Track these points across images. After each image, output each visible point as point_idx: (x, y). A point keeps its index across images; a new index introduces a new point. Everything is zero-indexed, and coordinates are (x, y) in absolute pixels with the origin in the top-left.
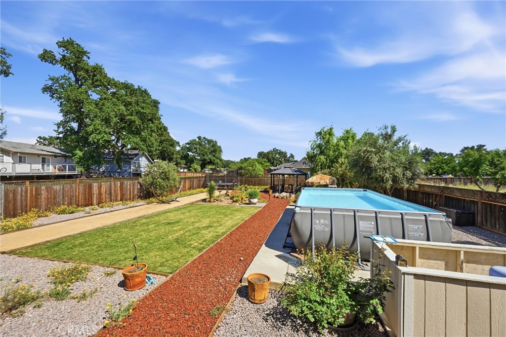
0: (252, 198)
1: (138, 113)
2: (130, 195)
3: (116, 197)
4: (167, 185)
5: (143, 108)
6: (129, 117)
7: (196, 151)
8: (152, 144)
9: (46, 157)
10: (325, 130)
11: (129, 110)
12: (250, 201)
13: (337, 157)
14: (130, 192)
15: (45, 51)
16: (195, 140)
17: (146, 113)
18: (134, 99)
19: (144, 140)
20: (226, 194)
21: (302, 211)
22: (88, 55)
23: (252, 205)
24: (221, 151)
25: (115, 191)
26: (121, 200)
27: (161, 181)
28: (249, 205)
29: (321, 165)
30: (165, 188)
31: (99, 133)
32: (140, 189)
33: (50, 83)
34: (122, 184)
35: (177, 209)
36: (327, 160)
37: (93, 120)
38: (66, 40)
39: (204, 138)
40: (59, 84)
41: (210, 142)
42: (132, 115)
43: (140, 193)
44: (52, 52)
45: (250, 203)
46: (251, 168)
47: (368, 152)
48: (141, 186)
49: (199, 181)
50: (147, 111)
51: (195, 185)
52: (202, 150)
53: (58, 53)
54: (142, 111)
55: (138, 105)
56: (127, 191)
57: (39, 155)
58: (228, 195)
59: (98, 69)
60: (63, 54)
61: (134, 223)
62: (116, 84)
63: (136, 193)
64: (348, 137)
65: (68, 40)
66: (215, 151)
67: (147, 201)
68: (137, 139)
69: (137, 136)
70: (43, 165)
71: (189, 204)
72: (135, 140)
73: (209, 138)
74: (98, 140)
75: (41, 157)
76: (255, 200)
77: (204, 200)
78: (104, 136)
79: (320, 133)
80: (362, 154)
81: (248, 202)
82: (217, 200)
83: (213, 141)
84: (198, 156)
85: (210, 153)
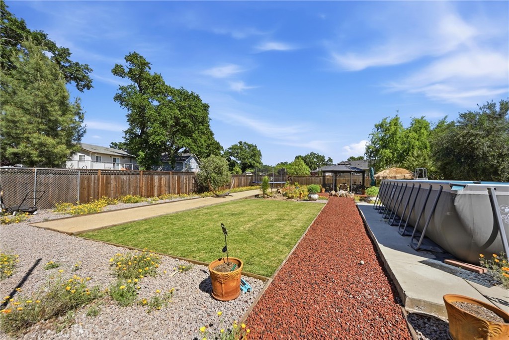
0: (311, 194)
1: (191, 116)
2: (186, 189)
3: (174, 190)
4: (220, 180)
5: (195, 111)
6: (183, 120)
7: (237, 155)
8: (202, 145)
9: (117, 158)
10: (388, 121)
11: (183, 114)
12: (310, 197)
13: (407, 151)
14: (186, 186)
15: (117, 65)
16: (237, 145)
17: (197, 116)
18: (186, 104)
19: (195, 141)
20: (277, 191)
21: (468, 192)
22: (149, 65)
23: (313, 202)
24: (261, 155)
25: (173, 184)
26: (179, 193)
27: (215, 175)
28: (308, 202)
29: (386, 160)
30: (218, 183)
31: (158, 135)
32: (195, 184)
33: (120, 92)
34: (179, 178)
35: (235, 202)
36: (393, 154)
37: (153, 124)
38: (132, 54)
39: (245, 143)
40: (127, 92)
41: (250, 146)
42: (185, 118)
43: (195, 187)
44: (122, 66)
45: (310, 199)
46: (297, 167)
47: (472, 135)
48: (195, 181)
49: (247, 179)
50: (198, 114)
51: (243, 183)
52: (243, 155)
53: (126, 66)
54: (194, 114)
55: (190, 109)
56: (183, 185)
57: (111, 156)
58: (280, 192)
59: (157, 78)
60: (130, 67)
61: (196, 212)
62: (172, 92)
63: (191, 187)
64: (420, 128)
65: (133, 54)
66: (254, 155)
67: (203, 194)
68: (190, 141)
69: (189, 138)
70: (114, 164)
71: (243, 198)
72: (187, 140)
73: (249, 143)
74: (157, 141)
75: (113, 157)
76: (316, 196)
77: (257, 196)
78: (161, 138)
79: (381, 126)
80: (461, 139)
81: (306, 198)
82: (270, 196)
83: (253, 146)
84: (239, 160)
85: (251, 157)
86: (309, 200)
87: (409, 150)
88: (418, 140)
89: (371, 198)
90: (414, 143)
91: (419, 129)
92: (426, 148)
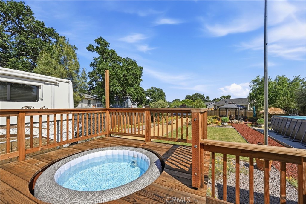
0: (224, 123)
1: (133, 74)
5: (135, 71)
7: (150, 96)
9: (90, 100)
11: (129, 73)
12: (223, 124)
15: (90, 45)
16: (150, 89)
17: (137, 74)
22: (109, 45)
23: (225, 127)
31: (116, 86)
33: (94, 61)
37: (112, 80)
38: (99, 38)
39: (155, 88)
40: (98, 61)
41: (158, 90)
44: (93, 45)
52: (154, 95)
53: (95, 45)
54: (135, 73)
55: (133, 70)
57: (87, 99)
59: (113, 52)
60: (97, 46)
62: (121, 59)
65: (100, 38)
66: (161, 96)
69: (132, 87)
70: (89, 104)
73: (158, 88)
74: (115, 90)
75: (88, 100)
76: (226, 124)
78: (117, 88)
79: (256, 81)
81: (220, 125)
83: (160, 90)
84: (151, 99)
85: (159, 97)
86: (222, 126)
87: (277, 96)
88: (282, 90)
89: (261, 125)
90: (280, 92)
91: (282, 83)
92: (287, 95)
